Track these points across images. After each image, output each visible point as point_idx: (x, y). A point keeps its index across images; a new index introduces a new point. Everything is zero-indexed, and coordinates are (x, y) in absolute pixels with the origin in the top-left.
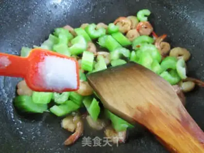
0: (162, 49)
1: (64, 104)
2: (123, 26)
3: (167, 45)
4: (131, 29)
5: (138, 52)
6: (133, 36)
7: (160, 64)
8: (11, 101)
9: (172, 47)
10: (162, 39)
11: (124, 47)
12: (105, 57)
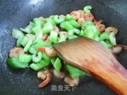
0: (100, 28)
2: (75, 16)
4: (80, 17)
5: (85, 31)
6: (82, 22)
7: (99, 36)
12: (64, 34)
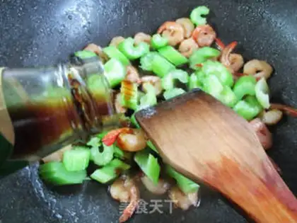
0: (232, 63)
1: (109, 165)
2: (172, 35)
3: (239, 58)
4: (185, 38)
5: (200, 74)
6: (189, 49)
7: (232, 88)
8: (36, 173)
9: (246, 61)
10: (230, 50)
11: (178, 68)
12: (152, 84)
